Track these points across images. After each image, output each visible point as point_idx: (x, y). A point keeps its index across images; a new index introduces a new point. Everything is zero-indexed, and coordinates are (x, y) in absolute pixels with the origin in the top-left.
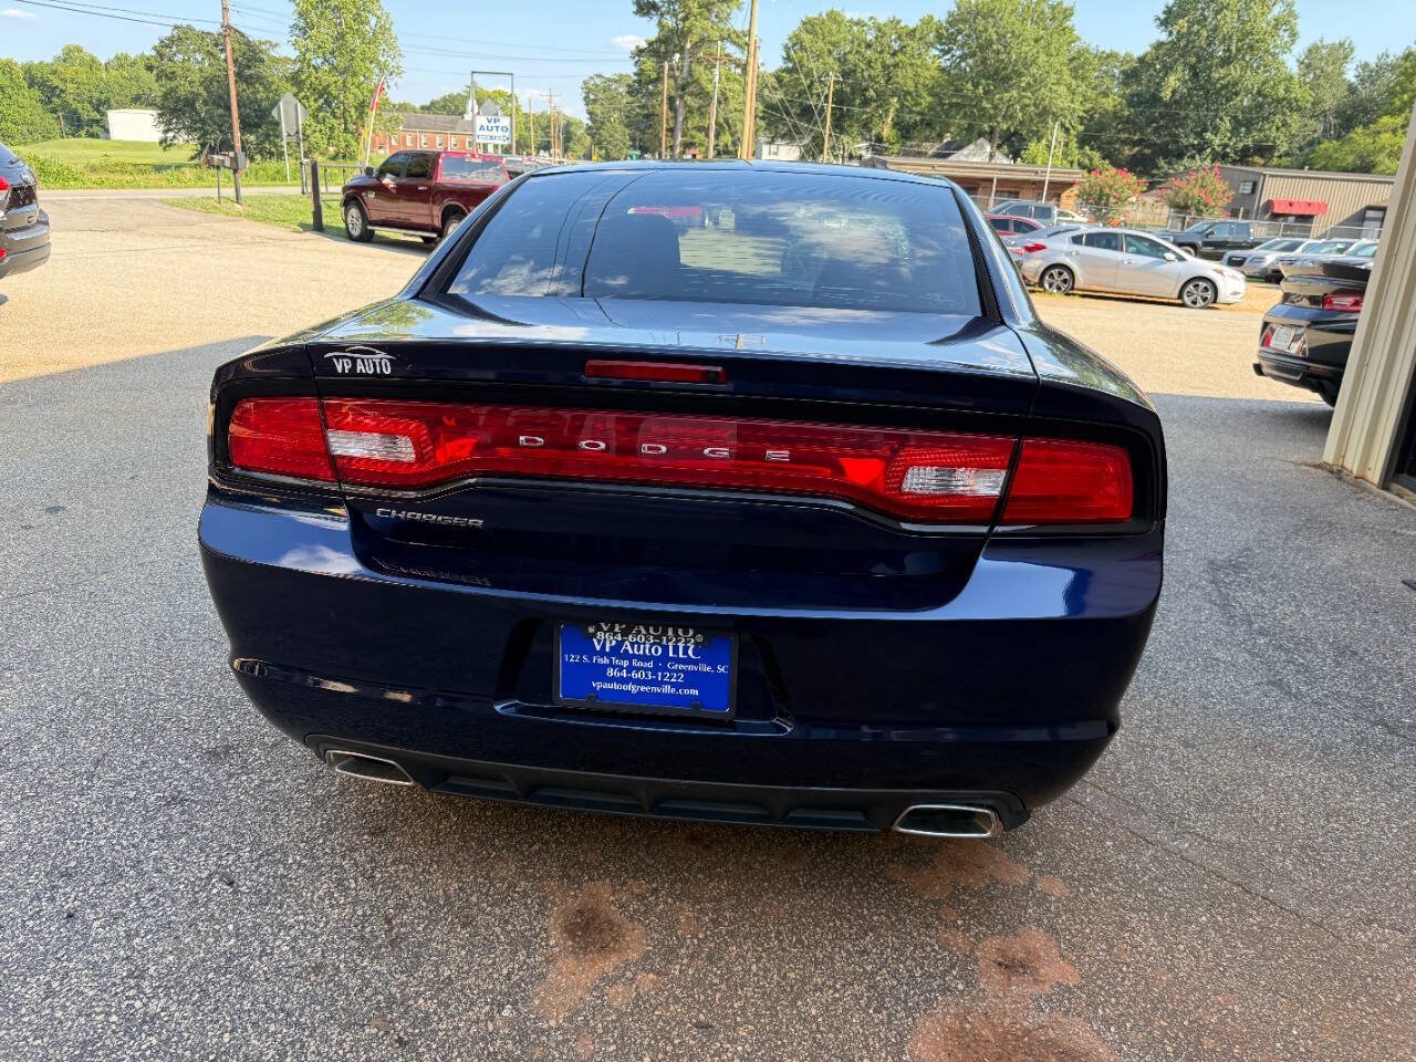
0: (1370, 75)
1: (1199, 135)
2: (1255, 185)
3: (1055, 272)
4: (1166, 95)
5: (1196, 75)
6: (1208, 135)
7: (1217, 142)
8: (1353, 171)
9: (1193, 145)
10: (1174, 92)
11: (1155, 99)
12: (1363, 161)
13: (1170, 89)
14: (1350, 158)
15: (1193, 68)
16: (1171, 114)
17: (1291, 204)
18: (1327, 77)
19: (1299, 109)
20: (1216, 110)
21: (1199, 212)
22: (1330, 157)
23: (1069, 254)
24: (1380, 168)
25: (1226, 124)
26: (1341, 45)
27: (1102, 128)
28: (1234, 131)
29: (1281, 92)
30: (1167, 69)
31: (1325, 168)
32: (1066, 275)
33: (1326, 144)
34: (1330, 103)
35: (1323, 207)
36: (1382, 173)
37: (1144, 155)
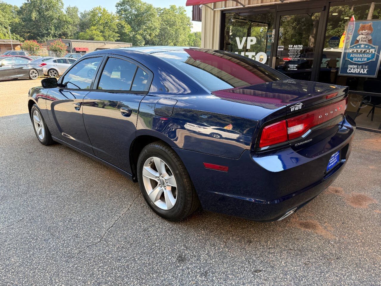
0: (84, 16)
1: (47, 30)
2: (69, 44)
3: (52, 71)
4: (33, 18)
5: (40, 13)
6: (49, 30)
7: (52, 32)
8: (89, 40)
9: (46, 33)
10: (35, 18)
11: (31, 20)
12: (91, 37)
13: (34, 17)
14: (88, 37)
15: (38, 11)
16: (36, 24)
17: (80, 49)
18: (74, 16)
19: (70, 24)
20: (49, 23)
21: (60, 52)
22: (83, 36)
23: (54, 66)
24: (95, 39)
25: (53, 28)
26: (75, 8)
27: (16, 27)
28: (56, 30)
29: (64, 19)
30: (31, 12)
31: (83, 39)
32: (55, 72)
33: (81, 33)
34: (77, 22)
35: (87, 49)
36: (96, 40)
37: (32, 36)
